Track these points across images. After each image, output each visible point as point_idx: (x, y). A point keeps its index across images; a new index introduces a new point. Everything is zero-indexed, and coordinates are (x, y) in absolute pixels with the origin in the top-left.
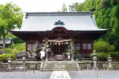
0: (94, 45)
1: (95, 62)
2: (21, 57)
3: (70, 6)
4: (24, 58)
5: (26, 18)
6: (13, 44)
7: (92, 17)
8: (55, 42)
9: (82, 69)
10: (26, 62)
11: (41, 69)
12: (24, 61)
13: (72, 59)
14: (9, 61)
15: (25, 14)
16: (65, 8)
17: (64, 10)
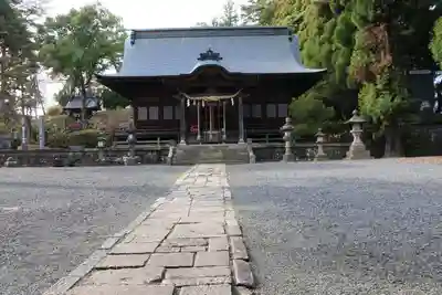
0: (291, 106)
1: (287, 144)
2: (125, 138)
3: (244, 8)
4: (131, 137)
5: (133, 43)
6: (103, 110)
7: (290, 39)
8: (201, 101)
9: (258, 160)
10: (137, 147)
11: (169, 160)
12: (132, 143)
13: (241, 140)
14: (101, 144)
15: (129, 33)
16: (233, 15)
17: (230, 18)
